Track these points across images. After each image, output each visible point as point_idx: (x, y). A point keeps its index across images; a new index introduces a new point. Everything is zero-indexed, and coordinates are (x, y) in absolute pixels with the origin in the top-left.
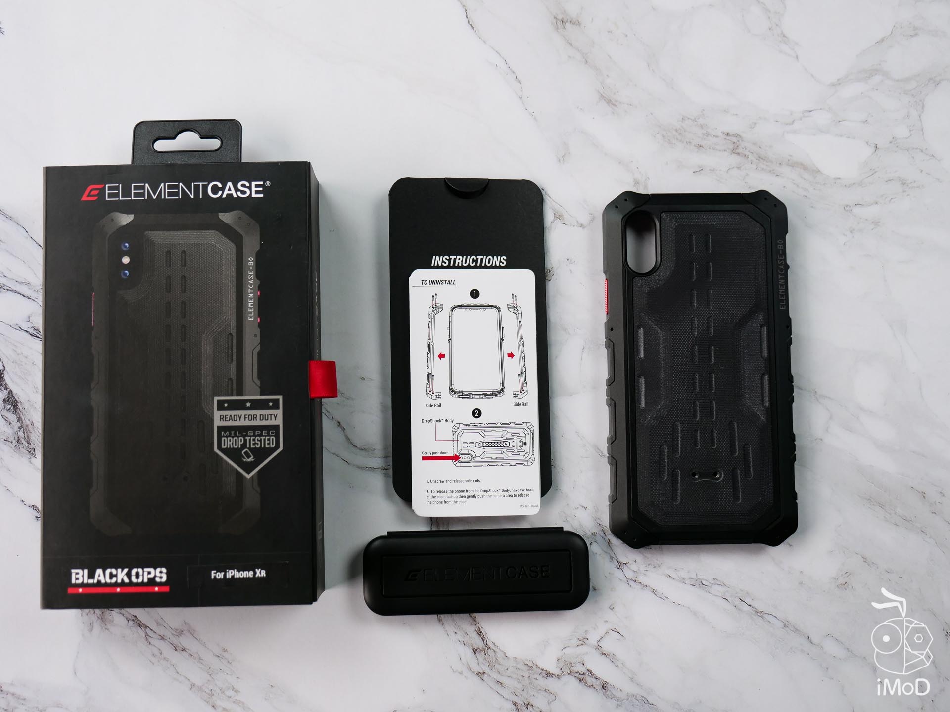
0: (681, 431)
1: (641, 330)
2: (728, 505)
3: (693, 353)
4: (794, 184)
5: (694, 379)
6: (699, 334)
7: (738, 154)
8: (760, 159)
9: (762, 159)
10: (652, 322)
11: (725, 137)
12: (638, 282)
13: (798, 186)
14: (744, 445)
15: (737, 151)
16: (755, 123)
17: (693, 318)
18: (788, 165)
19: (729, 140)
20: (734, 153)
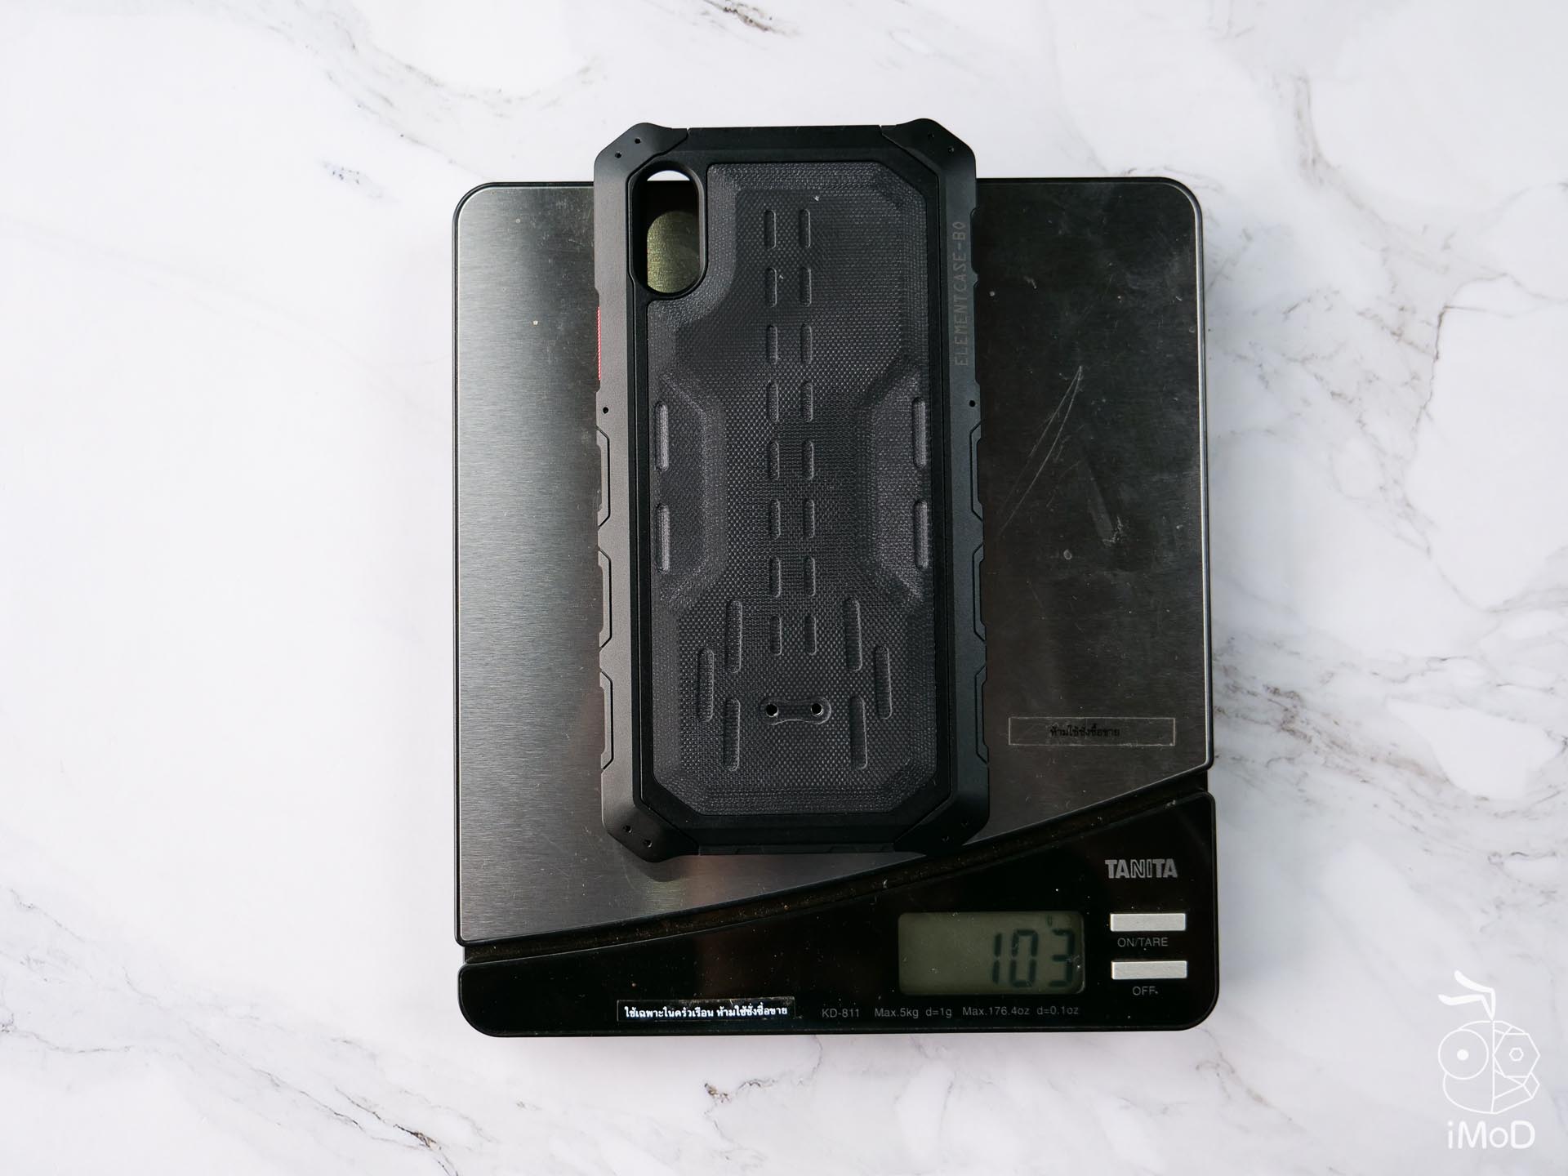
0: (744, 619)
1: (664, 411)
2: (839, 773)
3: (770, 458)
4: (1396, 802)
5: (771, 512)
6: (784, 417)
7: (1293, 732)
8: (1335, 747)
9: (1338, 746)
10: (688, 394)
11: (1269, 695)
12: (656, 310)
13: (1402, 806)
14: (875, 649)
15: (1291, 726)
16: (1332, 674)
17: (770, 384)
18: (1388, 762)
19: (1277, 703)
20: (1283, 729)
